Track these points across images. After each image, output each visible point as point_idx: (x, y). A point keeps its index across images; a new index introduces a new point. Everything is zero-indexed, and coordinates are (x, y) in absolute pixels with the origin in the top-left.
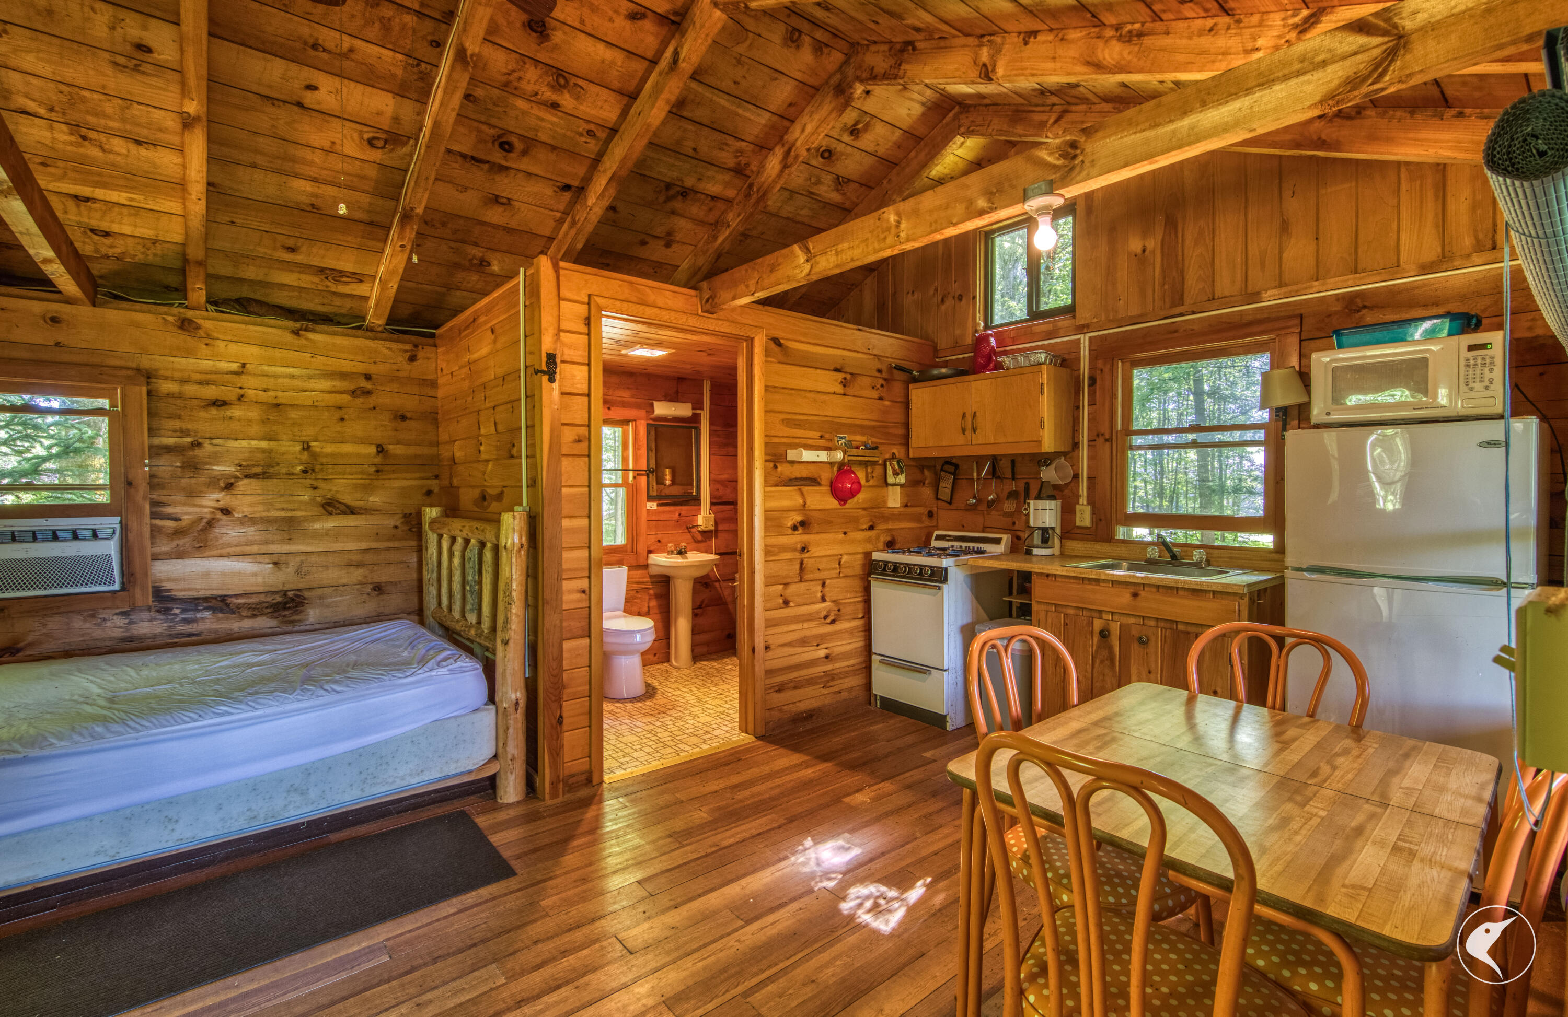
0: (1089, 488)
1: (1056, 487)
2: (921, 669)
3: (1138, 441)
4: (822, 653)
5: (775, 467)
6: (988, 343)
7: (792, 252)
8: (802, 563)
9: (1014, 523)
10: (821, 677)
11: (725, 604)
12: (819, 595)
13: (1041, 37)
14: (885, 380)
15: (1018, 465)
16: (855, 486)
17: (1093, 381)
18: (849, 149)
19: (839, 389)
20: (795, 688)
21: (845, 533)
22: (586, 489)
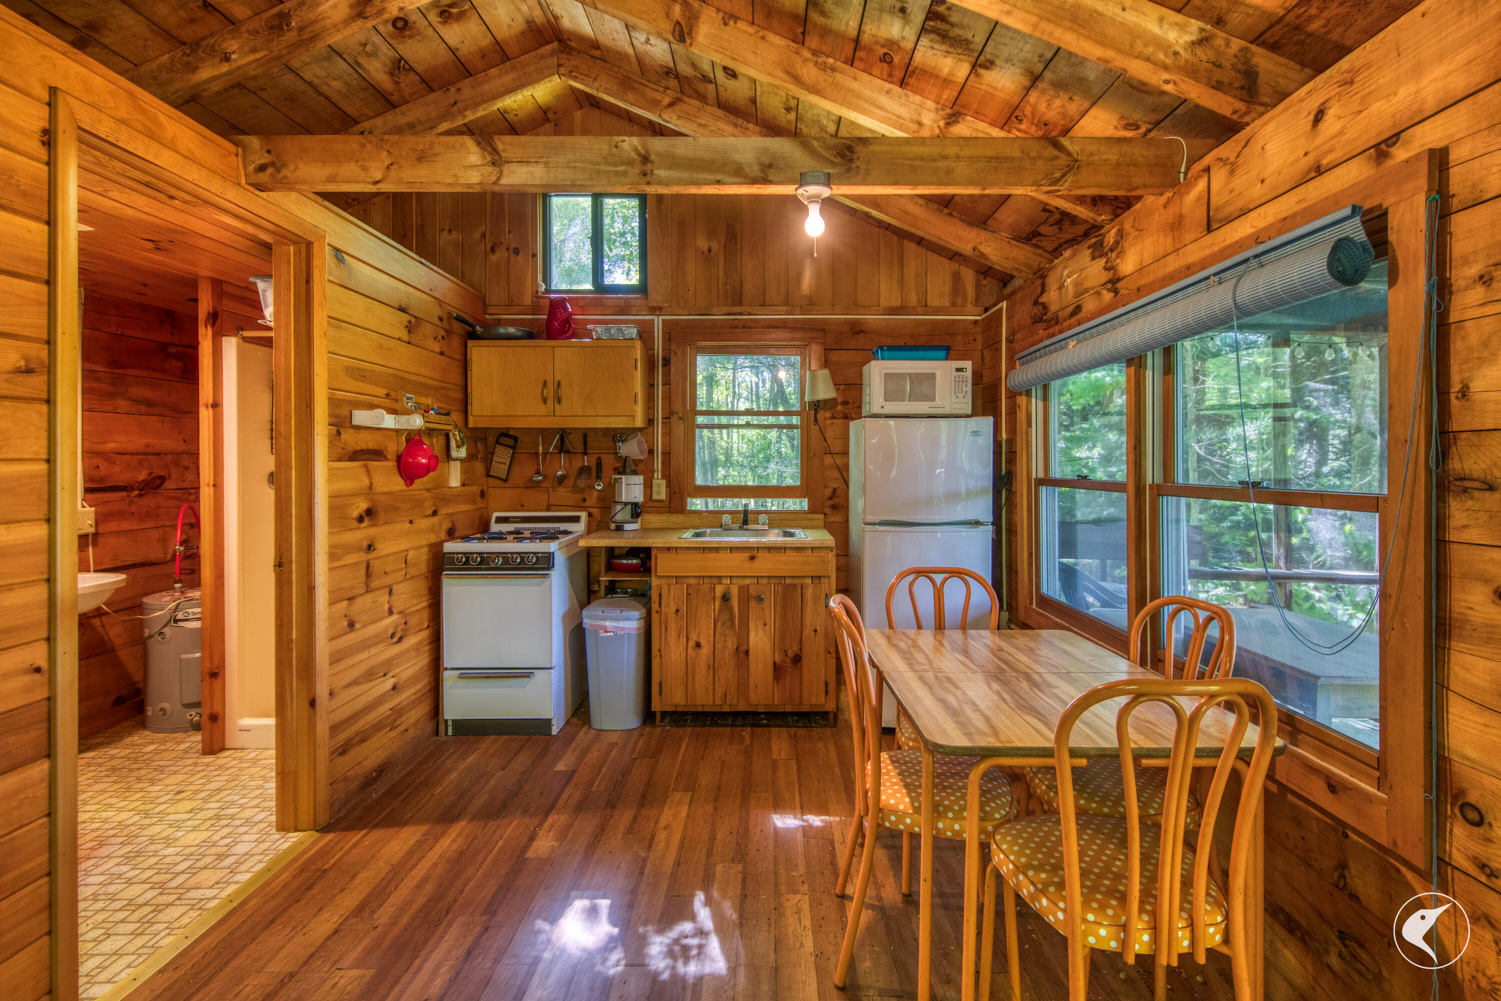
0: (663, 463)
1: (637, 462)
2: (523, 673)
3: (700, 420)
4: (389, 683)
5: (339, 433)
6: (566, 309)
7: (463, 145)
8: (368, 567)
9: (584, 500)
10: (388, 717)
11: (112, 650)
12: (387, 607)
13: (740, 24)
14: (446, 331)
15: (589, 439)
16: (433, 462)
17: (666, 362)
18: (430, 32)
19: (404, 335)
20: (362, 741)
21: (411, 522)
22: (43, 467)
